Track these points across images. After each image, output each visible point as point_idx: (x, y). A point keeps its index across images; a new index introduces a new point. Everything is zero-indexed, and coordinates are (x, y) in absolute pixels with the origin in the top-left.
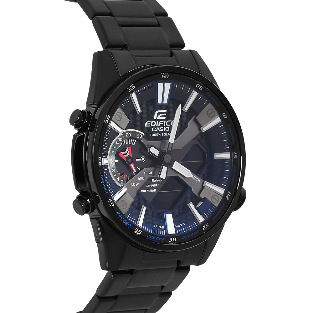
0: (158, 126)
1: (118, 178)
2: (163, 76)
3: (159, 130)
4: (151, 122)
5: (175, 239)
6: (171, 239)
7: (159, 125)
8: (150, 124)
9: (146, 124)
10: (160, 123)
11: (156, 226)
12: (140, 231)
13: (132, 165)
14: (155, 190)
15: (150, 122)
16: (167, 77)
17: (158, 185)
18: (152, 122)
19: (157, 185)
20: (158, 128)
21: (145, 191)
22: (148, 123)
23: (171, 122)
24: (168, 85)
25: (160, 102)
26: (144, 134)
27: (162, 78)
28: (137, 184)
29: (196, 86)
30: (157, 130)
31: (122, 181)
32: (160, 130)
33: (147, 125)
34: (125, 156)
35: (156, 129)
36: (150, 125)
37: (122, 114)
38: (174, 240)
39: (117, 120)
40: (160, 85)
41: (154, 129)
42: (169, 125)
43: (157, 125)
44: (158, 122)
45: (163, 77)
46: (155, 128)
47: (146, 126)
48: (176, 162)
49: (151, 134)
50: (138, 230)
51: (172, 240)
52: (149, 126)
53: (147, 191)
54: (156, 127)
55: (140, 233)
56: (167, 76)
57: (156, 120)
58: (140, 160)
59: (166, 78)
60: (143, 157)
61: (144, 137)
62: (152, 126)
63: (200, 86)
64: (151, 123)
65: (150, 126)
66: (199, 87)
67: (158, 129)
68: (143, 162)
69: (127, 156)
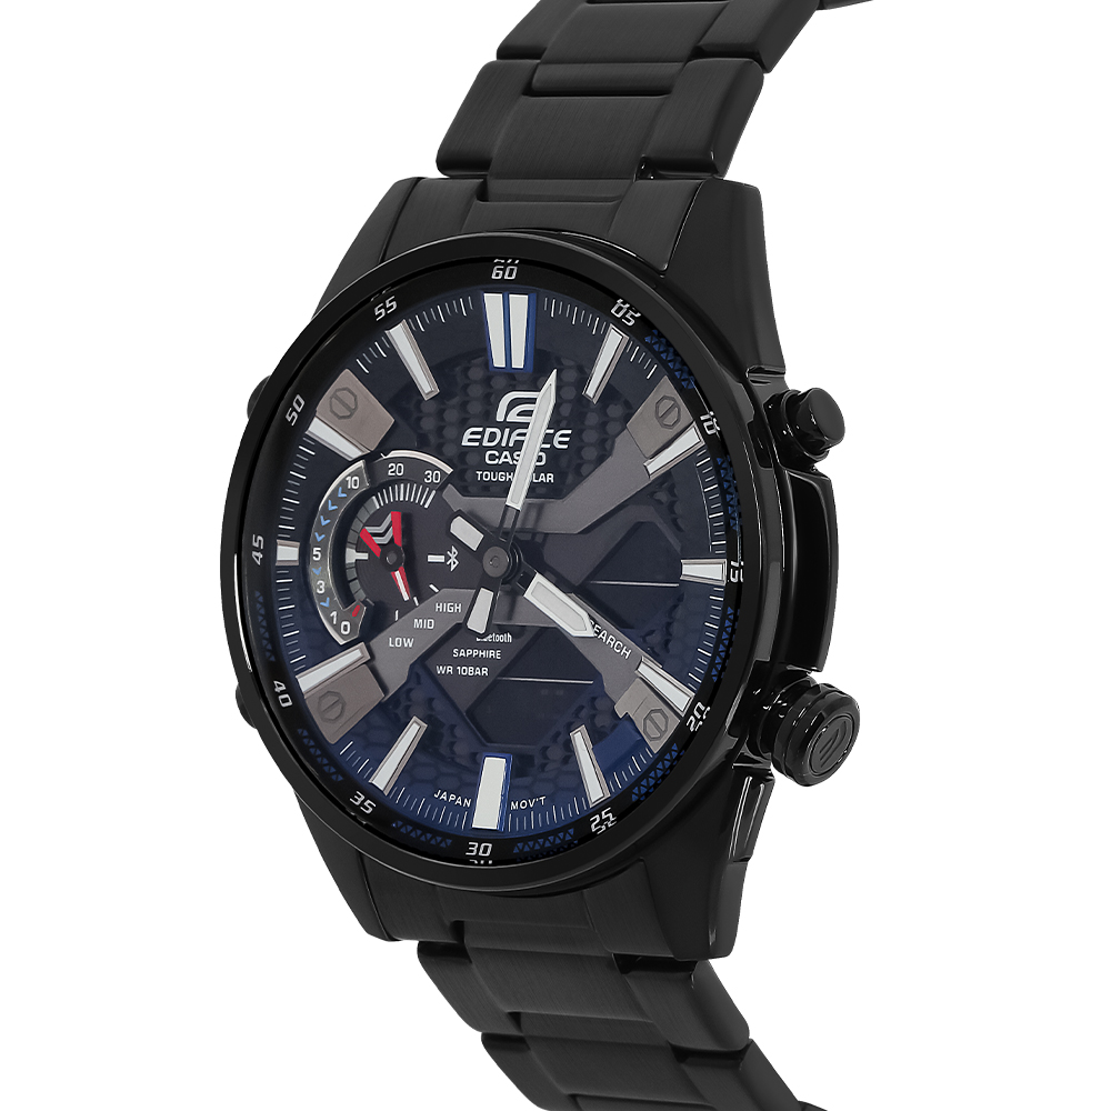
0: (507, 448)
1: (334, 614)
2: (498, 269)
3: (509, 460)
4: (484, 431)
5: (486, 847)
6: (473, 846)
7: (511, 445)
8: (479, 437)
9: (467, 435)
10: (514, 437)
11: (444, 797)
12: (369, 801)
13: (397, 573)
14: (485, 671)
15: (481, 429)
16: (510, 275)
17: (496, 654)
18: (489, 430)
19: (491, 653)
20: (507, 453)
21: (450, 670)
22: (472, 433)
23: (554, 434)
24: (519, 303)
25: (499, 361)
26: (449, 470)
27: (493, 277)
28: (409, 643)
29: (613, 311)
30: (502, 460)
31: (346, 626)
32: (513, 459)
33: (470, 440)
34: (378, 540)
35: (499, 458)
36: (480, 441)
37: (355, 397)
38: (485, 852)
39: (336, 414)
40: (493, 302)
41: (492, 457)
42: (548, 446)
43: (504, 444)
44: (507, 430)
45: (497, 275)
46: (497, 454)
47: (465, 443)
48: (538, 578)
49: (479, 473)
50: (363, 797)
51: (478, 850)
52: (477, 444)
53: (455, 671)
54: (498, 448)
55: (371, 809)
56: (512, 270)
57: (503, 425)
58: (441, 559)
59: (506, 277)
60: (454, 549)
61: (448, 480)
62: (485, 443)
63: (626, 313)
64: (482, 433)
65: (481, 444)
66: (623, 316)
67: (506, 457)
68: (453, 567)
69: (384, 540)
